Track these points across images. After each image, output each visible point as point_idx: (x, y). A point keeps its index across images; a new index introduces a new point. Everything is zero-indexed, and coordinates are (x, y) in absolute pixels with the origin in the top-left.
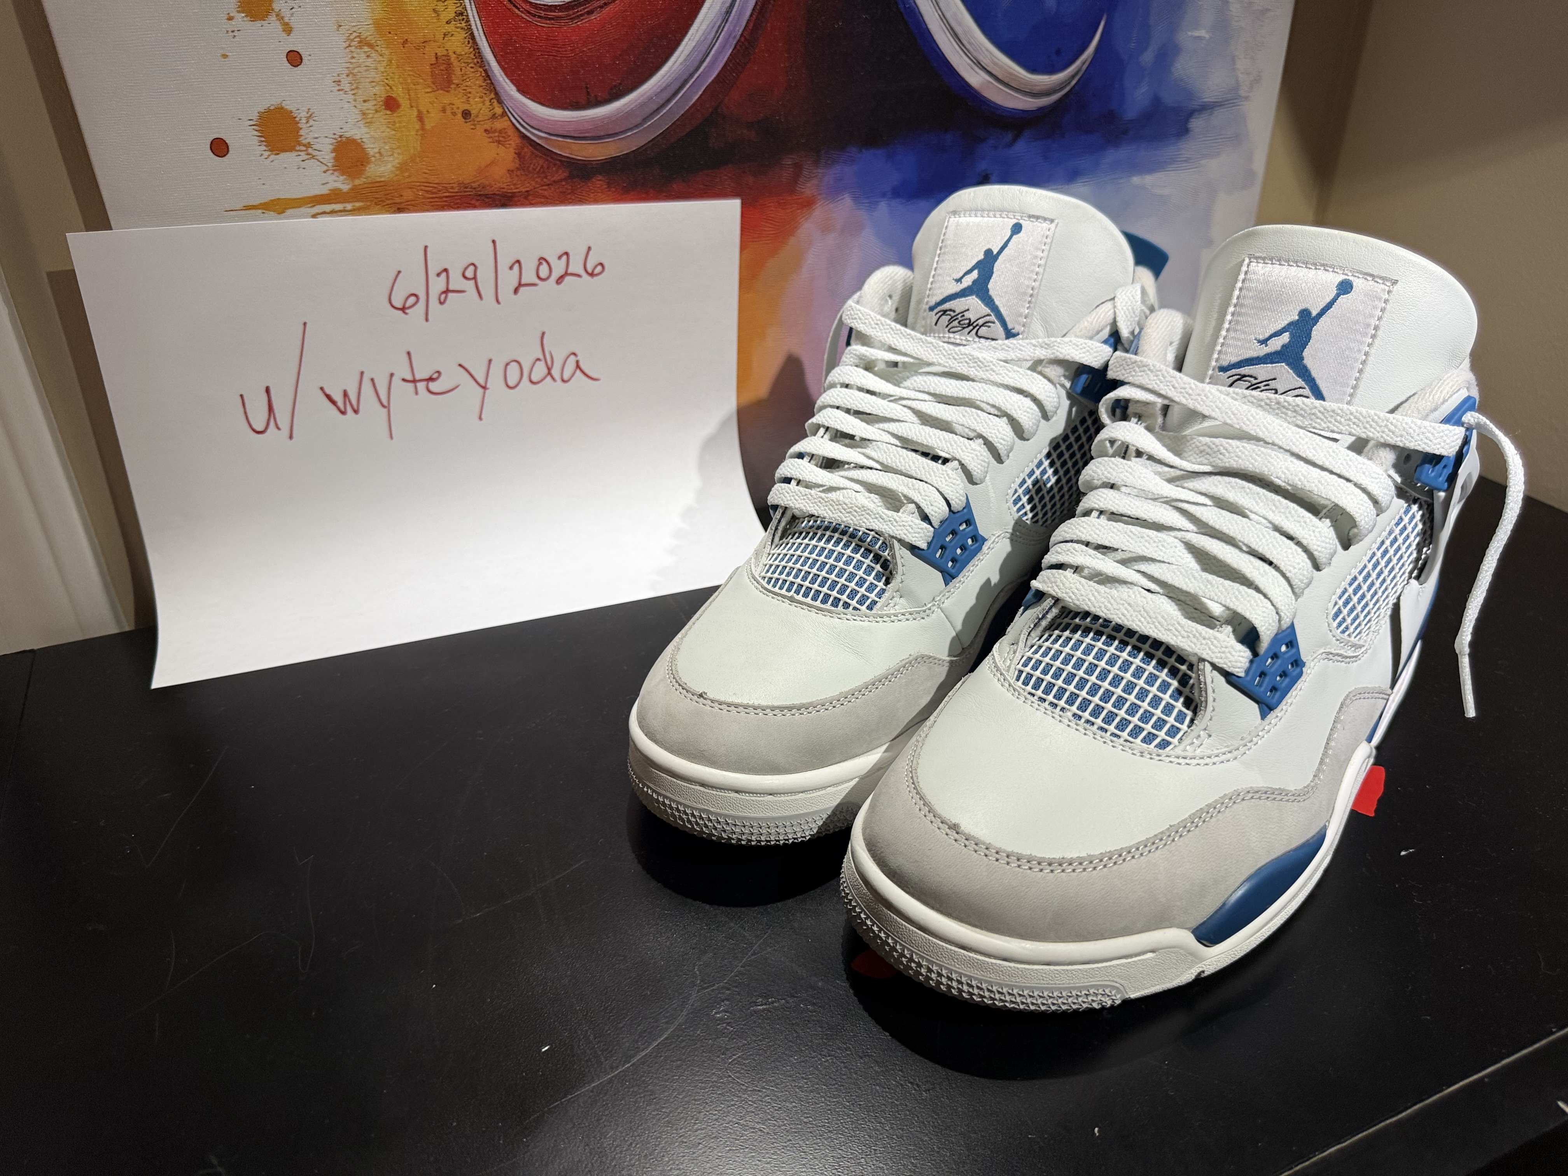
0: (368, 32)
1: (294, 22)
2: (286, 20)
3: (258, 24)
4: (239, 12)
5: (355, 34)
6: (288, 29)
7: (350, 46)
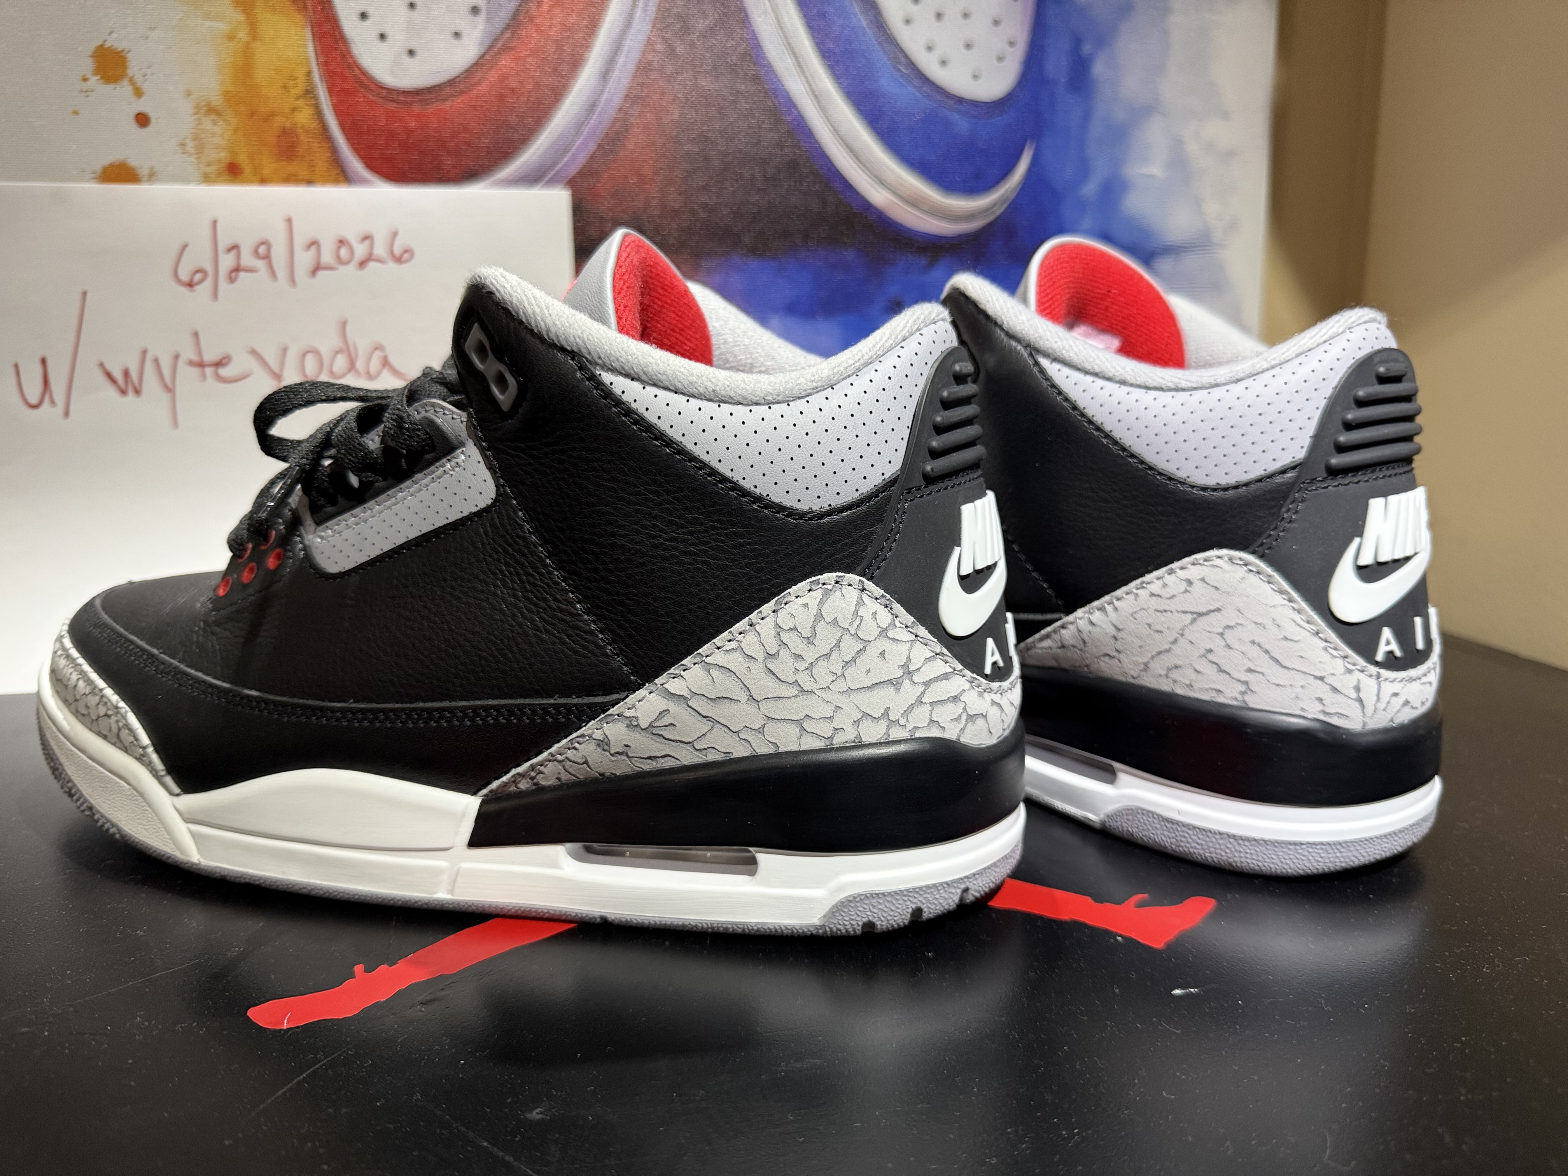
0: (217, 100)
1: (145, 87)
2: (139, 84)
3: (112, 86)
4: (95, 74)
5: (203, 103)
6: (138, 93)
7: (196, 113)
